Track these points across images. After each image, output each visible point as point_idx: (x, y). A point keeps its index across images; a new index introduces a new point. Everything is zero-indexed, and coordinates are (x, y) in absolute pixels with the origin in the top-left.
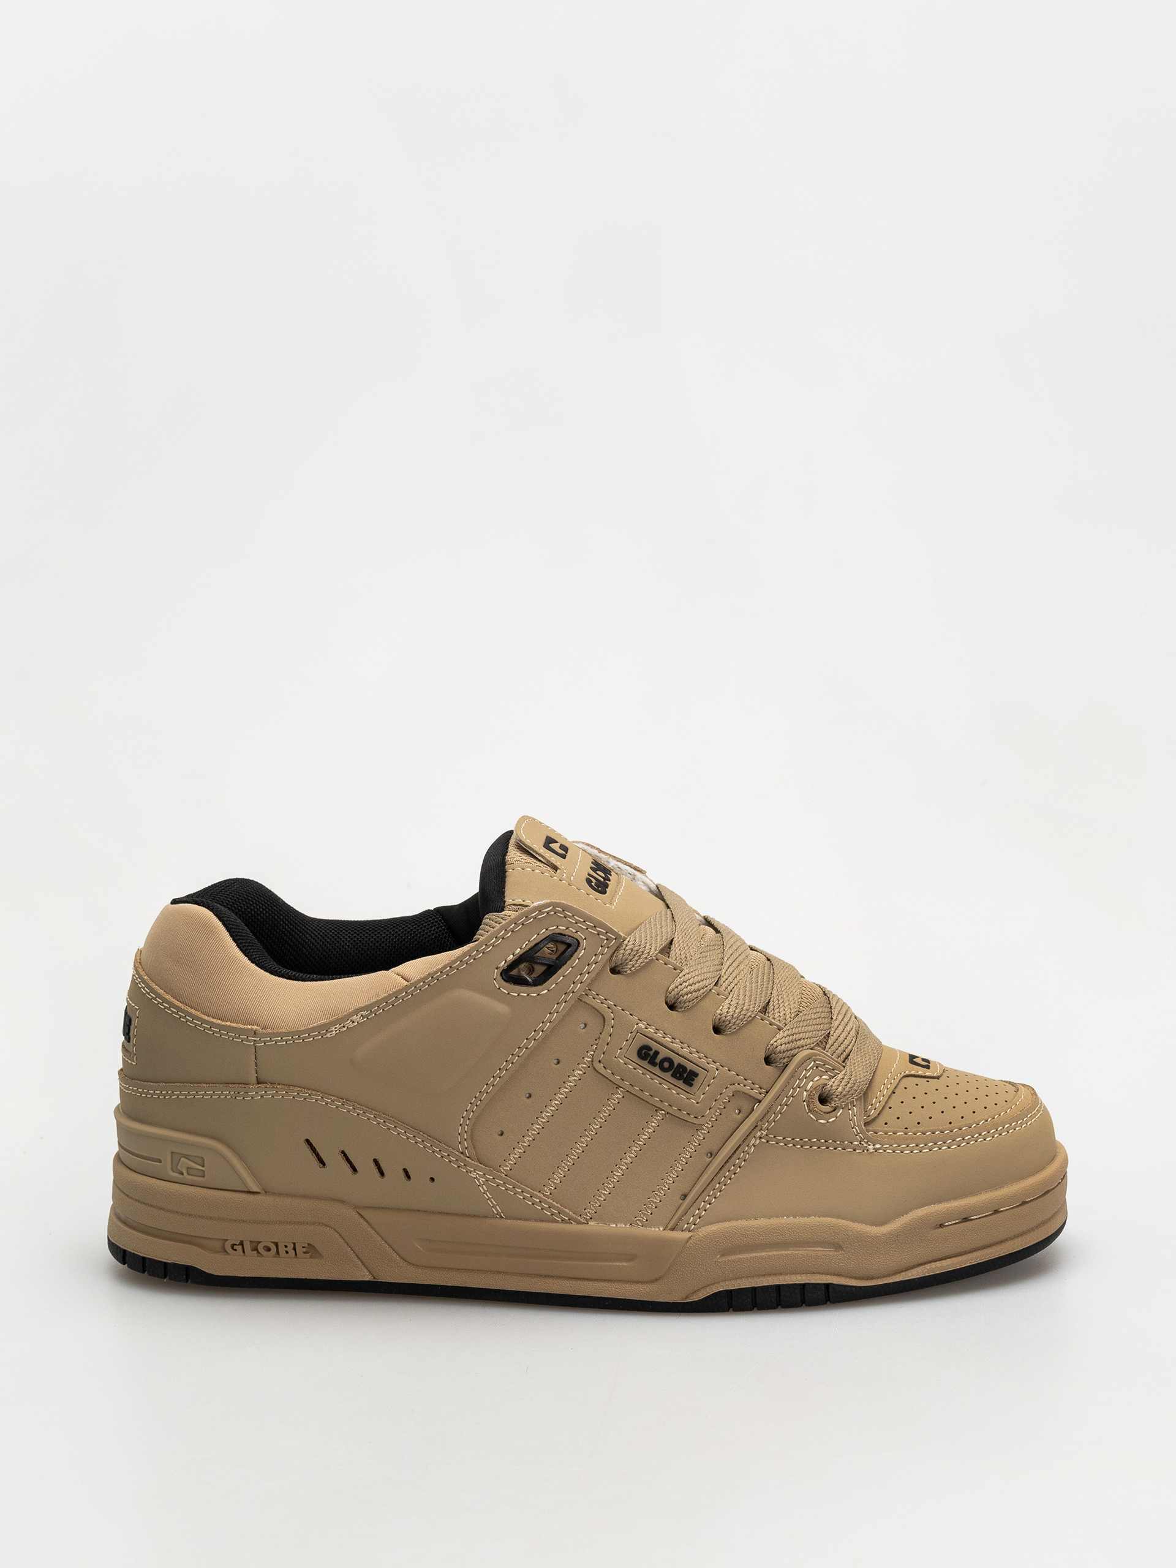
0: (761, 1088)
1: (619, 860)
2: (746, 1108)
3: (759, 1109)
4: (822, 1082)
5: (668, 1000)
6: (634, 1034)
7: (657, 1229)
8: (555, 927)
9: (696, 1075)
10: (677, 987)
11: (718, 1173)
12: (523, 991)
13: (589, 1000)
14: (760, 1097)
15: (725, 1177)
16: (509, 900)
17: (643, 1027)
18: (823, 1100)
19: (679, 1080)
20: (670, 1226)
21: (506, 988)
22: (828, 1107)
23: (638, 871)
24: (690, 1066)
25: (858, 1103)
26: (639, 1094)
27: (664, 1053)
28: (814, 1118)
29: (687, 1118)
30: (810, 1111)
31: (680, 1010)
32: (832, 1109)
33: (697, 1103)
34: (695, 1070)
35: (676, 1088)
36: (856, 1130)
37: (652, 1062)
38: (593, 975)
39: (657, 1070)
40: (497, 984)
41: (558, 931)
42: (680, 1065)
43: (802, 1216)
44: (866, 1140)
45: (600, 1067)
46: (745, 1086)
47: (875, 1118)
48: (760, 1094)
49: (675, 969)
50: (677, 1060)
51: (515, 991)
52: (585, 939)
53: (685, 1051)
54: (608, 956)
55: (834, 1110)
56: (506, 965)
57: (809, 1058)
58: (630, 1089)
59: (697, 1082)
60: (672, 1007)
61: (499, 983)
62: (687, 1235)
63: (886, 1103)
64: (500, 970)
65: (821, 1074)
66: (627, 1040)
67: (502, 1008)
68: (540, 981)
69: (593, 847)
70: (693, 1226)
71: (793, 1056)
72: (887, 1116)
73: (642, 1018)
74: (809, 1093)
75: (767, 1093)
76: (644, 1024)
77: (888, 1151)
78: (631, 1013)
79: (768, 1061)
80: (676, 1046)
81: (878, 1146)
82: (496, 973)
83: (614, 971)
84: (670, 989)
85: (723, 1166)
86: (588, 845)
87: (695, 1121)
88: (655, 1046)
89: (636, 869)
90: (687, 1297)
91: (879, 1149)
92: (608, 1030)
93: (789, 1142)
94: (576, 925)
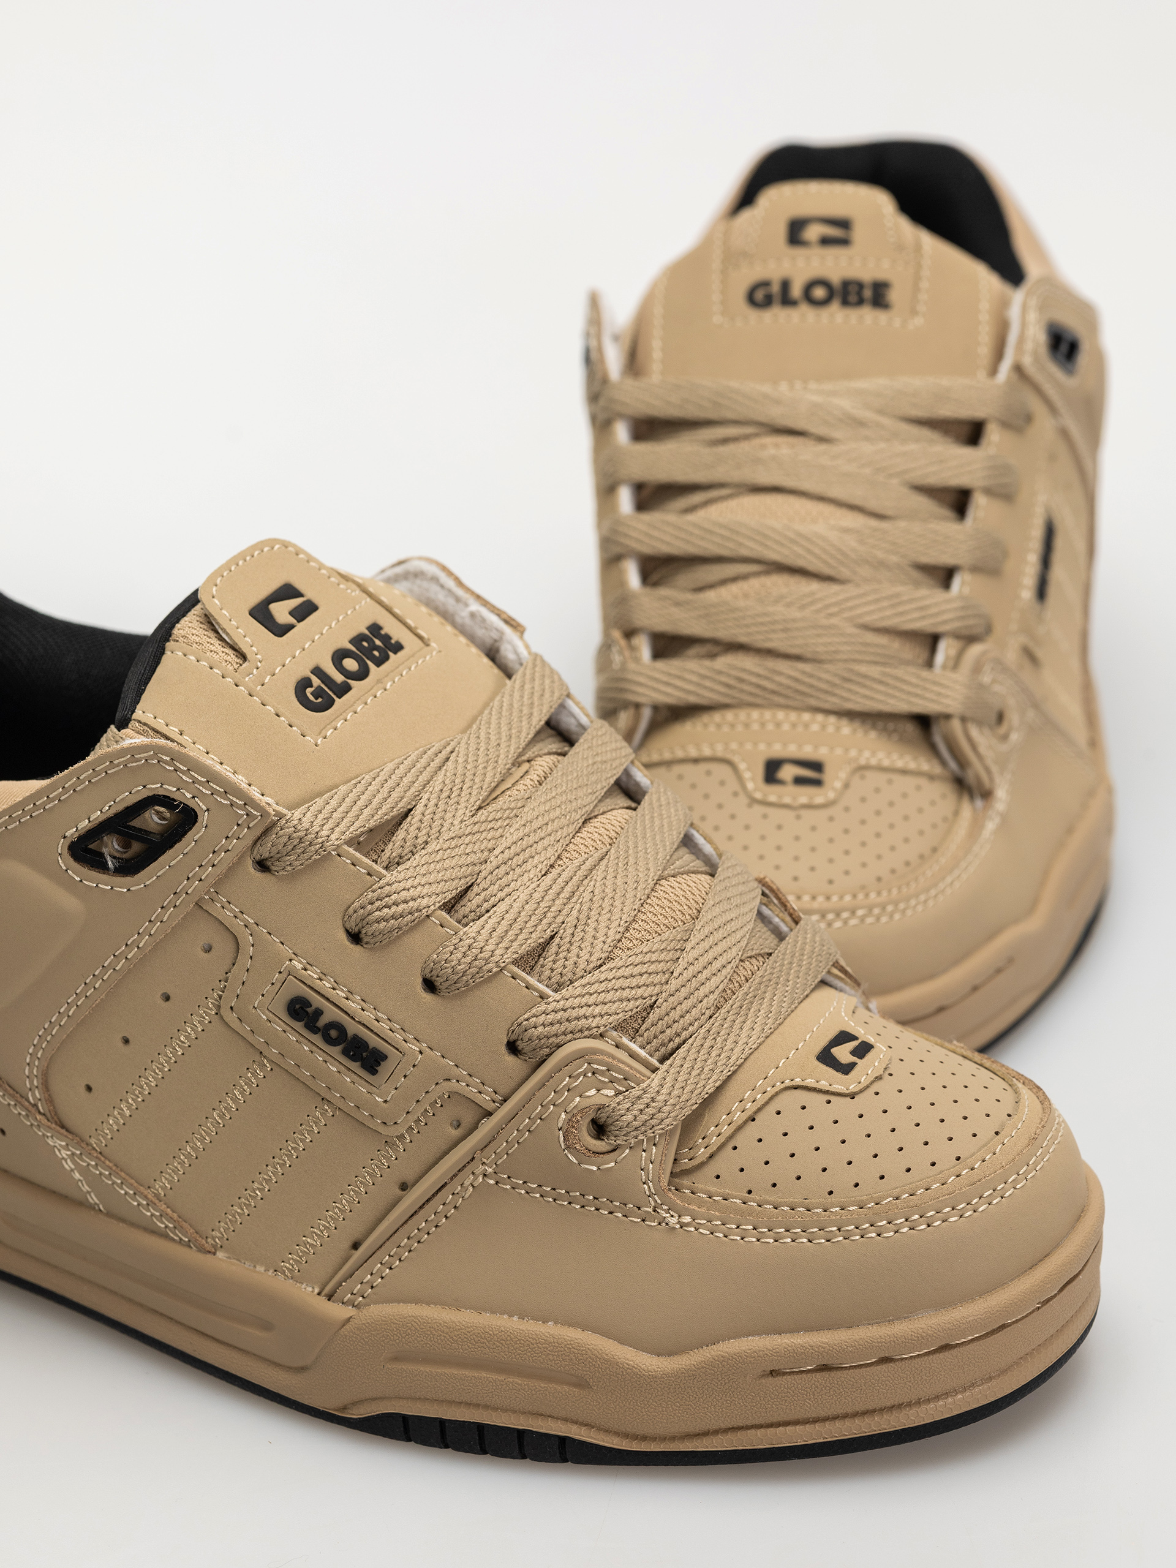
0: (496, 1093)
1: (485, 603)
2: (467, 1120)
3: (487, 1126)
4: (599, 1100)
5: (348, 927)
6: (284, 975)
7: (310, 1289)
8: (159, 785)
9: (385, 1057)
10: (363, 908)
11: (406, 1222)
12: (105, 883)
13: (215, 909)
14: (490, 1106)
15: (418, 1229)
16: (138, 714)
17: (299, 966)
18: (600, 1129)
19: (355, 1061)
20: (327, 1290)
21: (77, 872)
22: (604, 1143)
23: (511, 625)
24: (373, 1041)
25: (663, 1141)
26: (295, 1071)
27: (331, 1014)
28: (575, 1161)
29: (369, 1123)
30: (568, 1147)
31: (365, 946)
32: (610, 1148)
33: (385, 1101)
34: (382, 1050)
35: (350, 1073)
36: (649, 1187)
37: (312, 1027)
38: (221, 869)
39: (317, 1039)
40: (64, 862)
41: (161, 792)
42: (356, 1038)
43: (535, 1319)
44: (665, 1207)
45: (231, 1018)
46: (468, 1085)
47: (702, 1164)
48: (494, 1102)
49: (369, 874)
50: (352, 1029)
51: (92, 879)
52: (208, 810)
53: (368, 1016)
54: (249, 841)
55: (614, 1150)
56: (77, 835)
57: (581, 1055)
58: (278, 1060)
59: (385, 1068)
60: (355, 938)
61: (65, 862)
62: (349, 1311)
63: (730, 1138)
64: (68, 842)
65: (600, 1086)
66: (273, 984)
67: (69, 902)
68: (129, 868)
69: (450, 573)
70: (361, 1299)
71: (559, 1046)
72: (725, 1163)
73: (298, 952)
74: (569, 1116)
75: (505, 1101)
76: (301, 962)
77: (701, 1230)
78: (282, 940)
79: (513, 1047)
80: (353, 1006)
81: (687, 1219)
82: (62, 846)
83: (263, 866)
84: (351, 910)
85: (416, 1212)
86: (444, 568)
87: (382, 1129)
88: (317, 1001)
89: (509, 622)
90: (345, 1408)
91: (688, 1225)
92: (244, 962)
93: (533, 1191)
94: (192, 785)
